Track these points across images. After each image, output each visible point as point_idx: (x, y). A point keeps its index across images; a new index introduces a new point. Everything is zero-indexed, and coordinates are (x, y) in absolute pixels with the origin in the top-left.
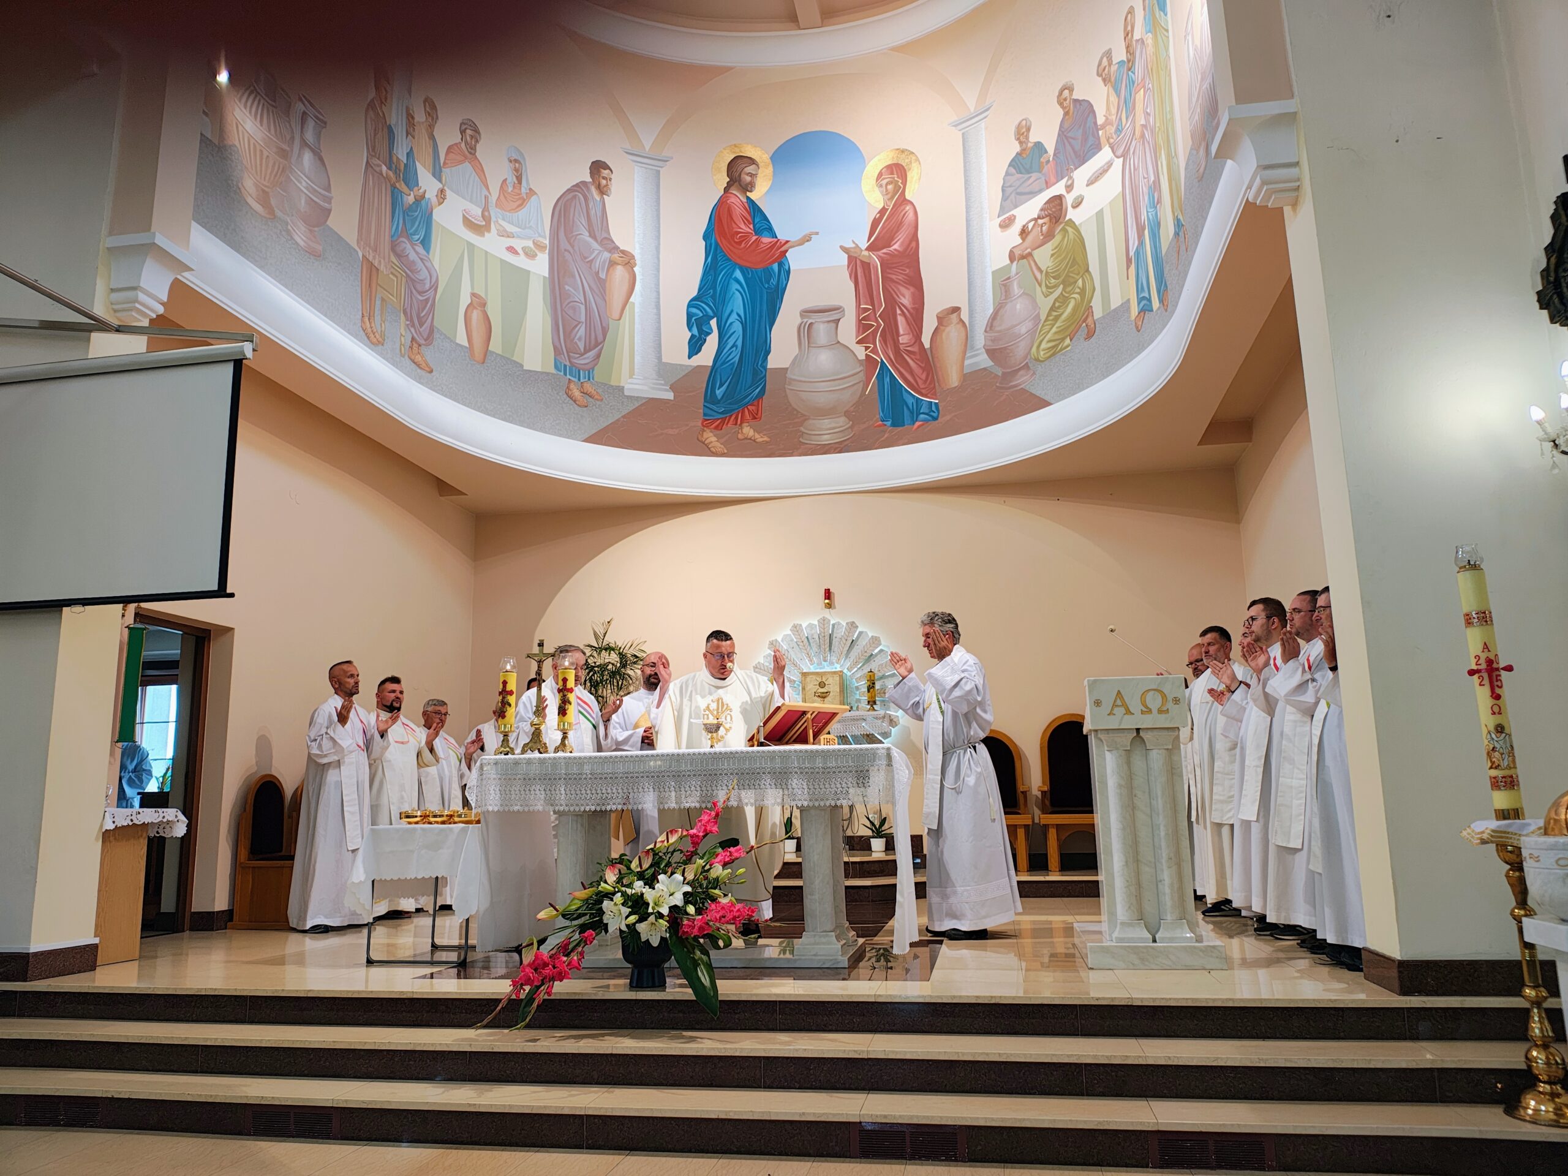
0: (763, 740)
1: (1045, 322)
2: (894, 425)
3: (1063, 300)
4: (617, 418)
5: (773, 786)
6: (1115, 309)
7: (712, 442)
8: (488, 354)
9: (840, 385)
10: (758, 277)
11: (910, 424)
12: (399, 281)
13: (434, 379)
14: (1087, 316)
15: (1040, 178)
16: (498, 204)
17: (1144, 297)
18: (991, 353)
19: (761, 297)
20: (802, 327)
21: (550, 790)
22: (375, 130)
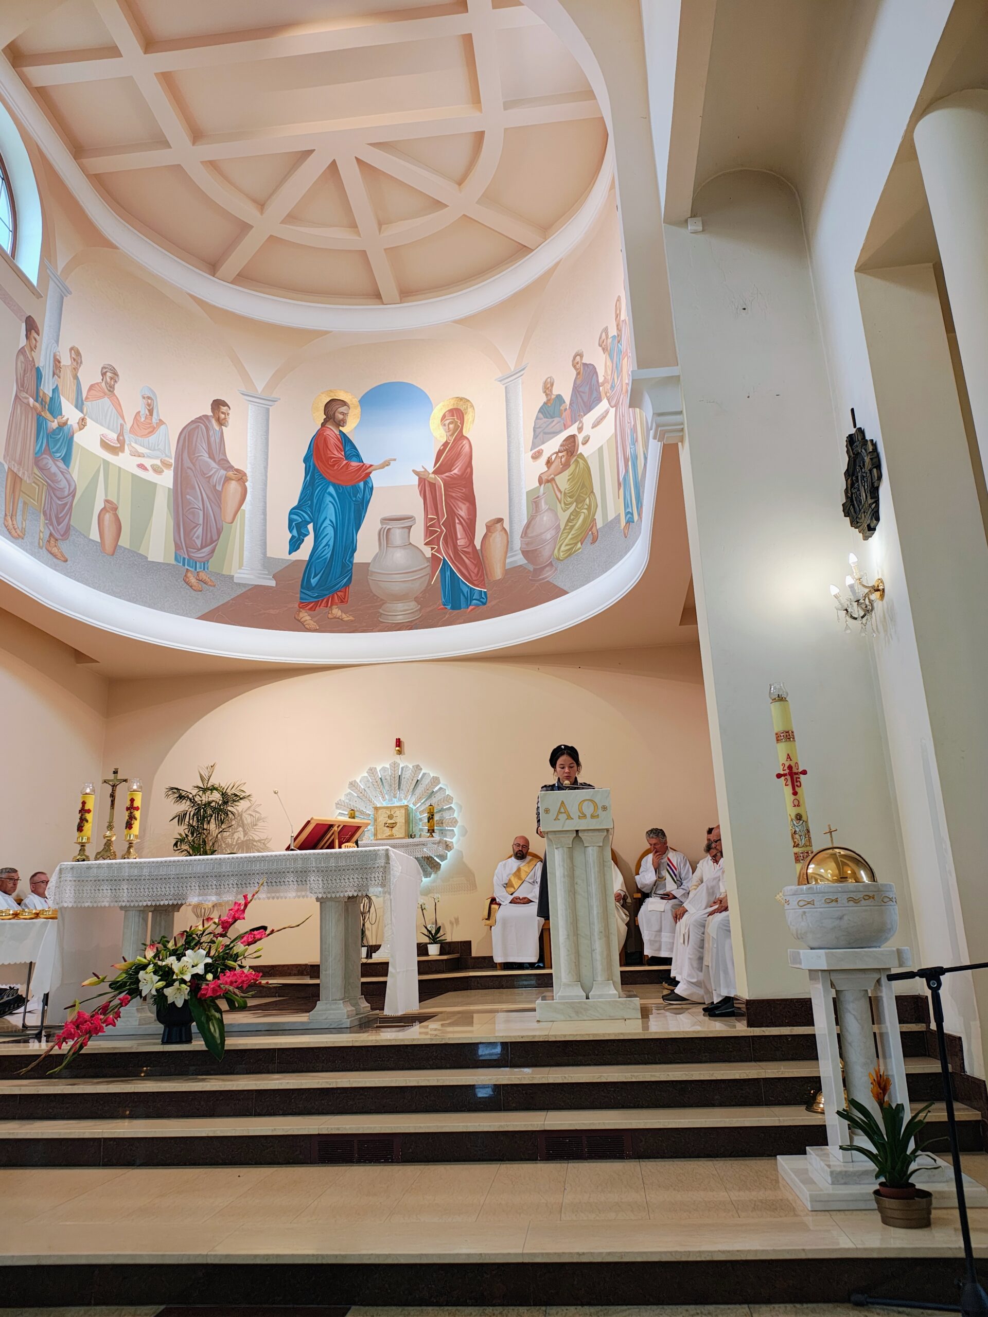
0: (293, 848)
1: (564, 530)
2: (453, 608)
3: (576, 514)
4: (225, 601)
5: (295, 882)
6: (611, 521)
7: (306, 621)
8: (117, 548)
9: (409, 577)
10: (347, 492)
11: (464, 608)
13: (69, 566)
14: (592, 527)
15: (560, 422)
16: (132, 430)
17: (629, 512)
18: (525, 553)
19: (350, 508)
20: (382, 534)
21: (115, 889)
22: (25, 371)
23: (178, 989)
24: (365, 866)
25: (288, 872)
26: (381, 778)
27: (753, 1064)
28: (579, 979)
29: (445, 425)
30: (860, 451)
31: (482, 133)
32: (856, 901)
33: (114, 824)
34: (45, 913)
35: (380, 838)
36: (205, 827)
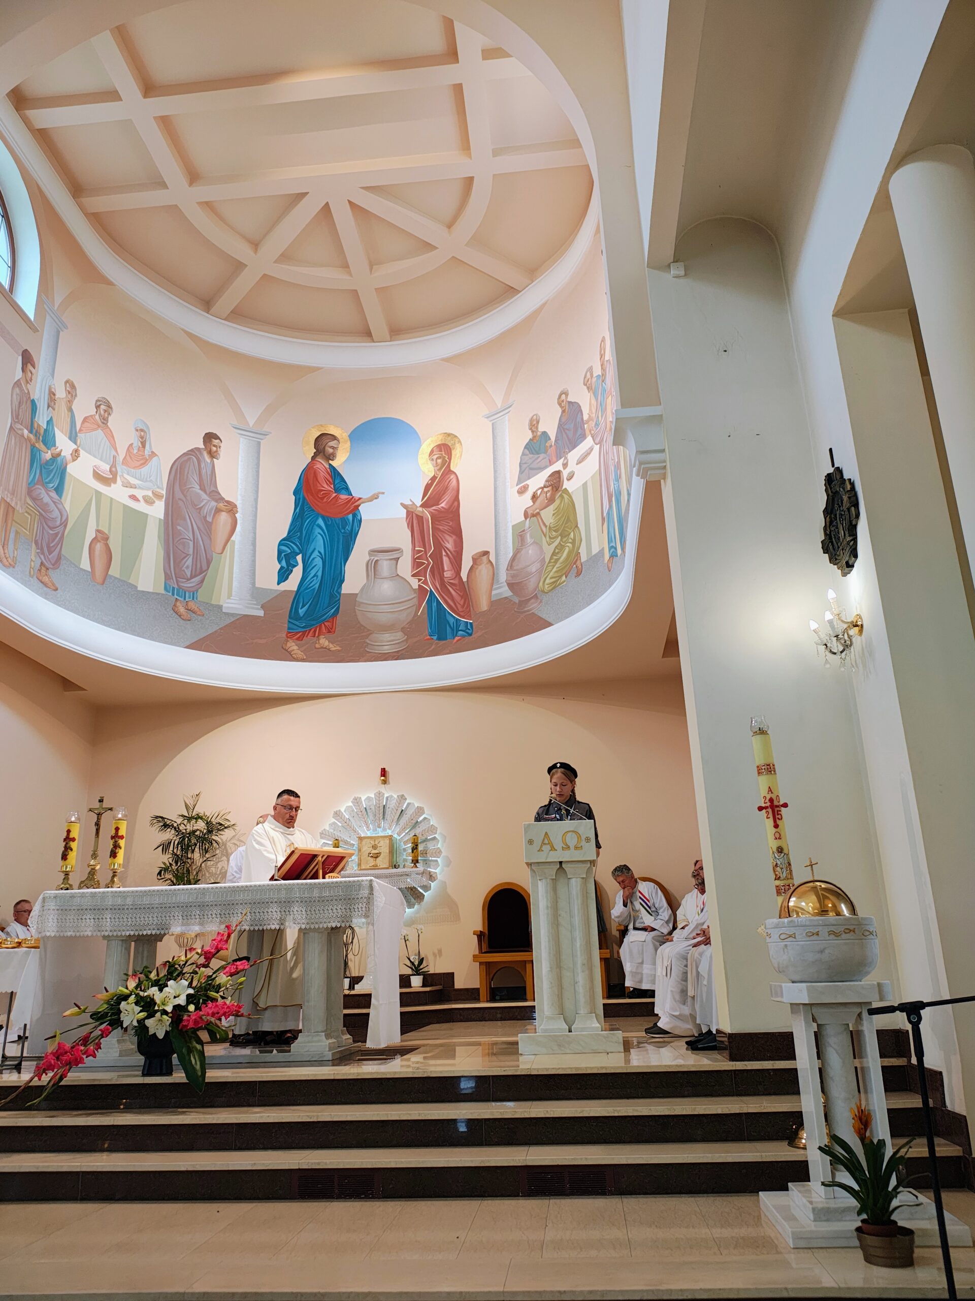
0: (277, 878)
1: (549, 563)
2: (439, 639)
3: (561, 547)
4: (214, 630)
6: (595, 555)
7: (293, 650)
8: (108, 577)
9: (397, 608)
10: (336, 524)
11: (451, 639)
12: (33, 519)
14: (577, 560)
15: (545, 458)
16: (124, 462)
17: (612, 547)
18: (511, 586)
19: (339, 539)
20: (370, 565)
21: (98, 919)
22: (20, 403)
23: (160, 1020)
24: (349, 897)
25: (272, 902)
26: (365, 808)
27: (735, 1098)
28: (562, 1012)
29: (433, 460)
30: (838, 489)
31: (470, 180)
32: (836, 935)
33: (99, 852)
34: (27, 942)
35: (363, 868)
36: (189, 856)
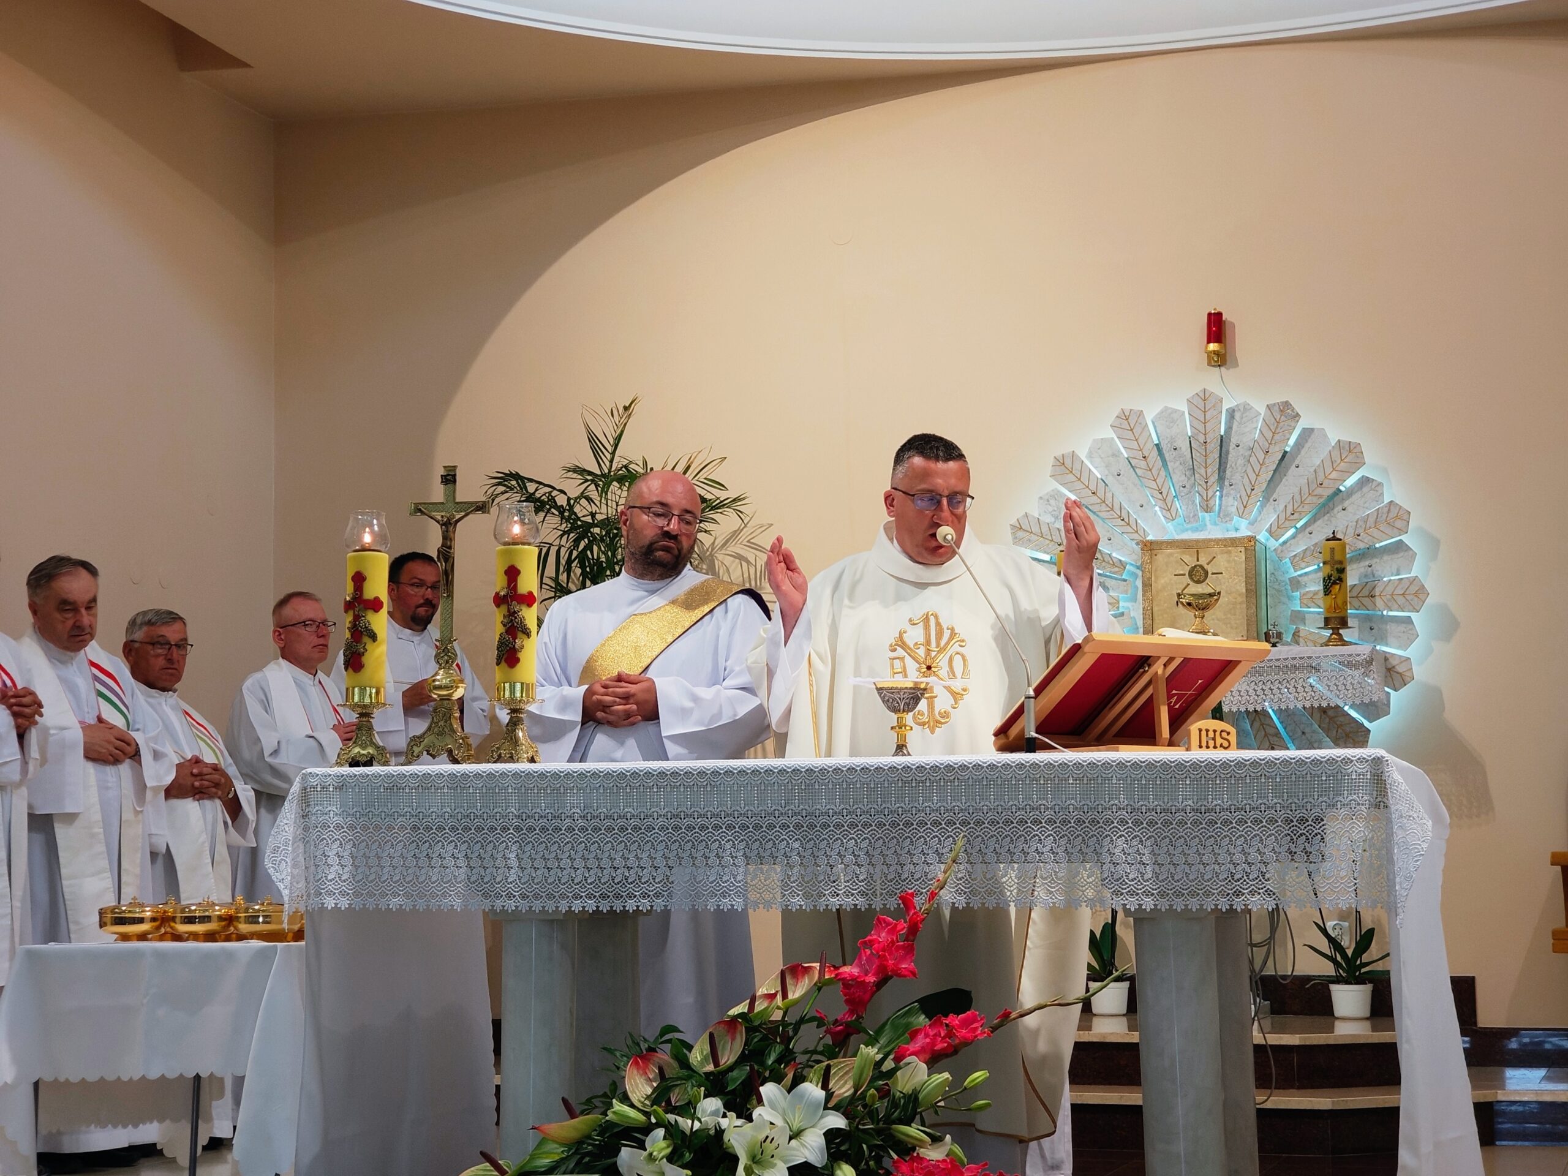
0: (1033, 734)
5: (1062, 854)
21: (481, 858)
26: (1157, 445)
